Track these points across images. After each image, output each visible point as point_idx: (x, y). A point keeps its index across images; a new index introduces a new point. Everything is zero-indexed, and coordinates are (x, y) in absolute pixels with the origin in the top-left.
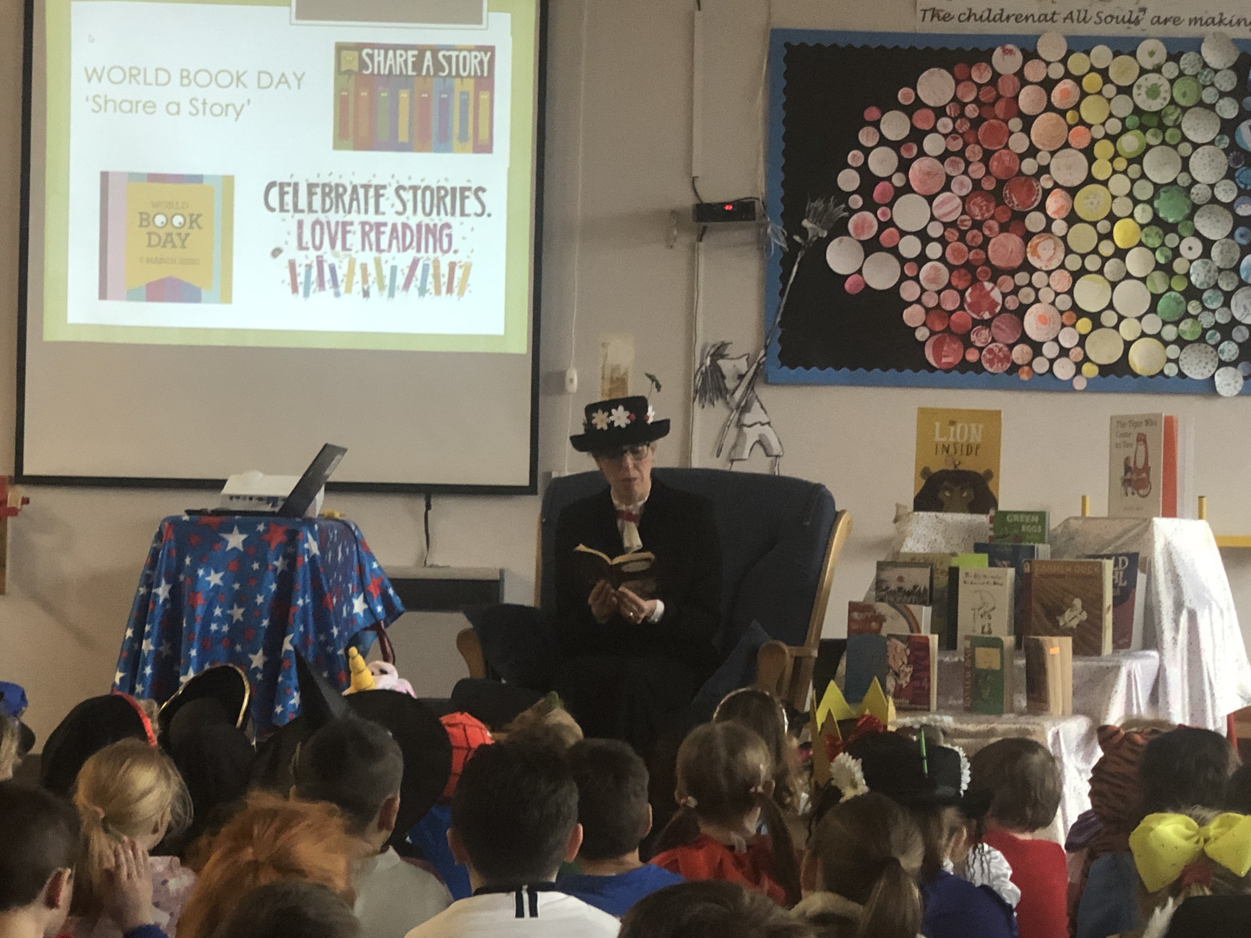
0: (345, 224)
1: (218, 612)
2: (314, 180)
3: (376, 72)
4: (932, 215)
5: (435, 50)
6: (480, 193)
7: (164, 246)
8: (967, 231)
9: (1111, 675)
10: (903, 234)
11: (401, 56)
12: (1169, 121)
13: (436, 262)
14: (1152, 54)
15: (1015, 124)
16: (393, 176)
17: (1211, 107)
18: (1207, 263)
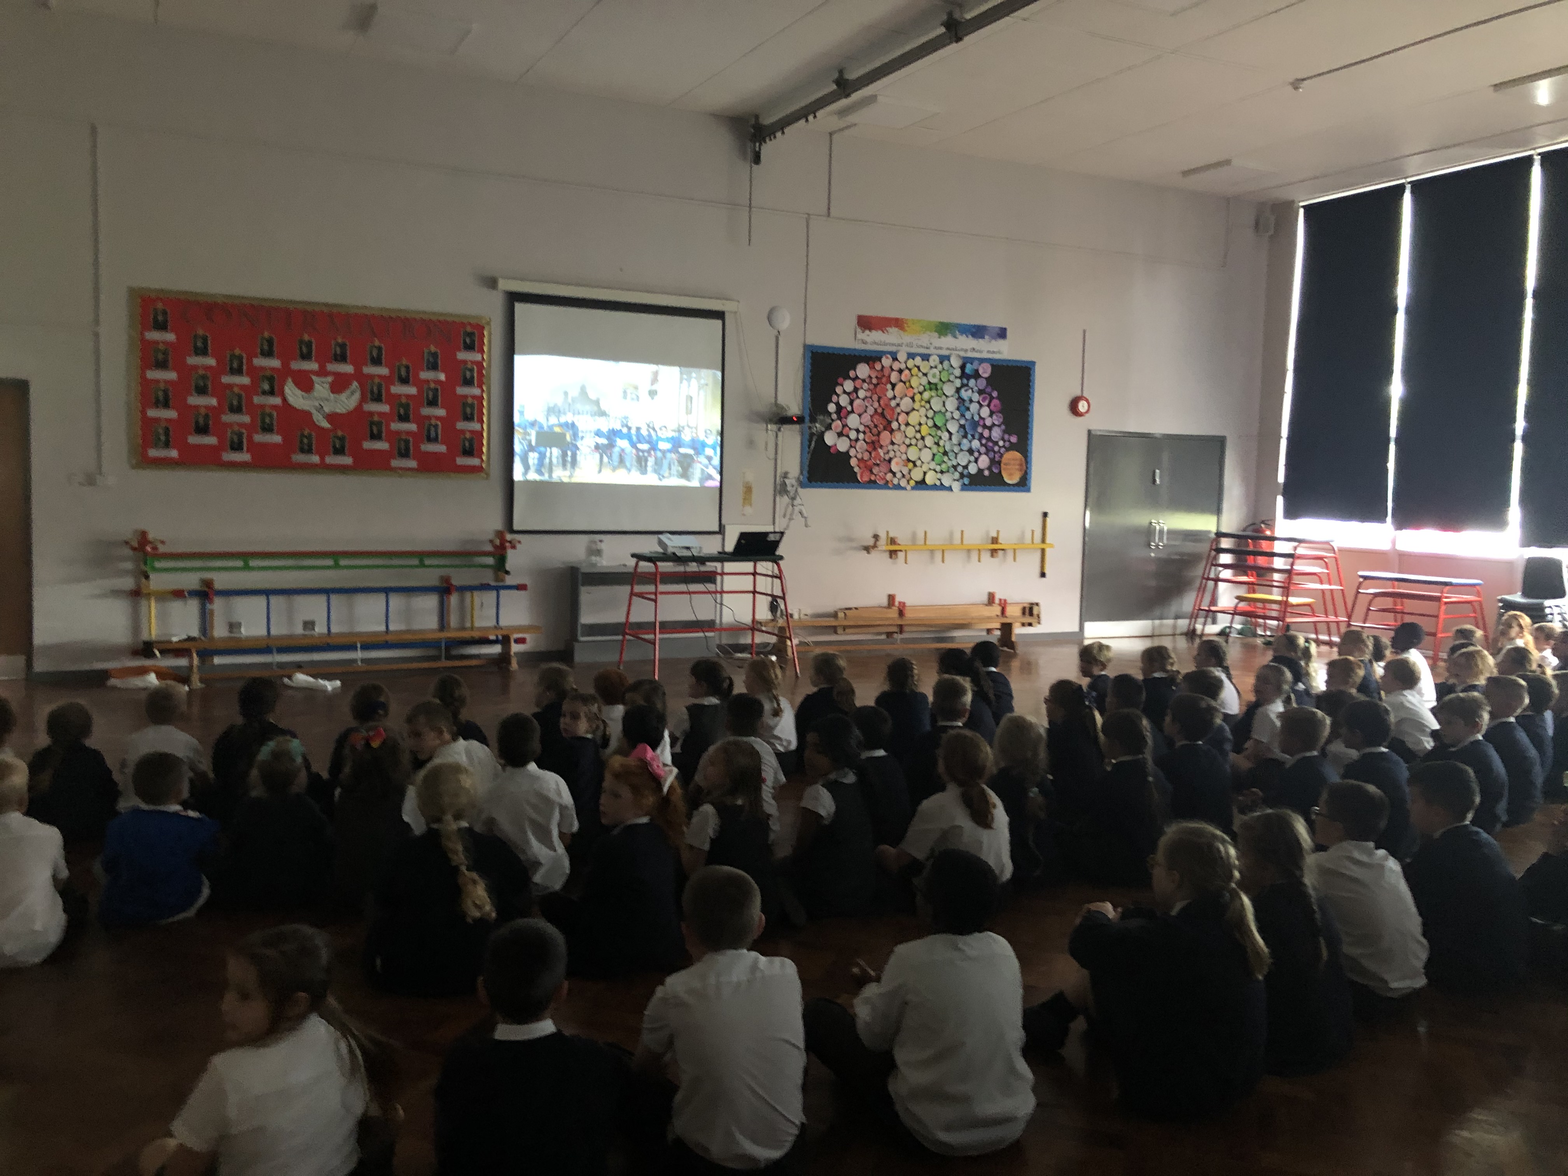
4: (860, 422)
10: (850, 429)
12: (939, 387)
14: (934, 361)
15: (889, 386)
17: (953, 382)
18: (950, 442)
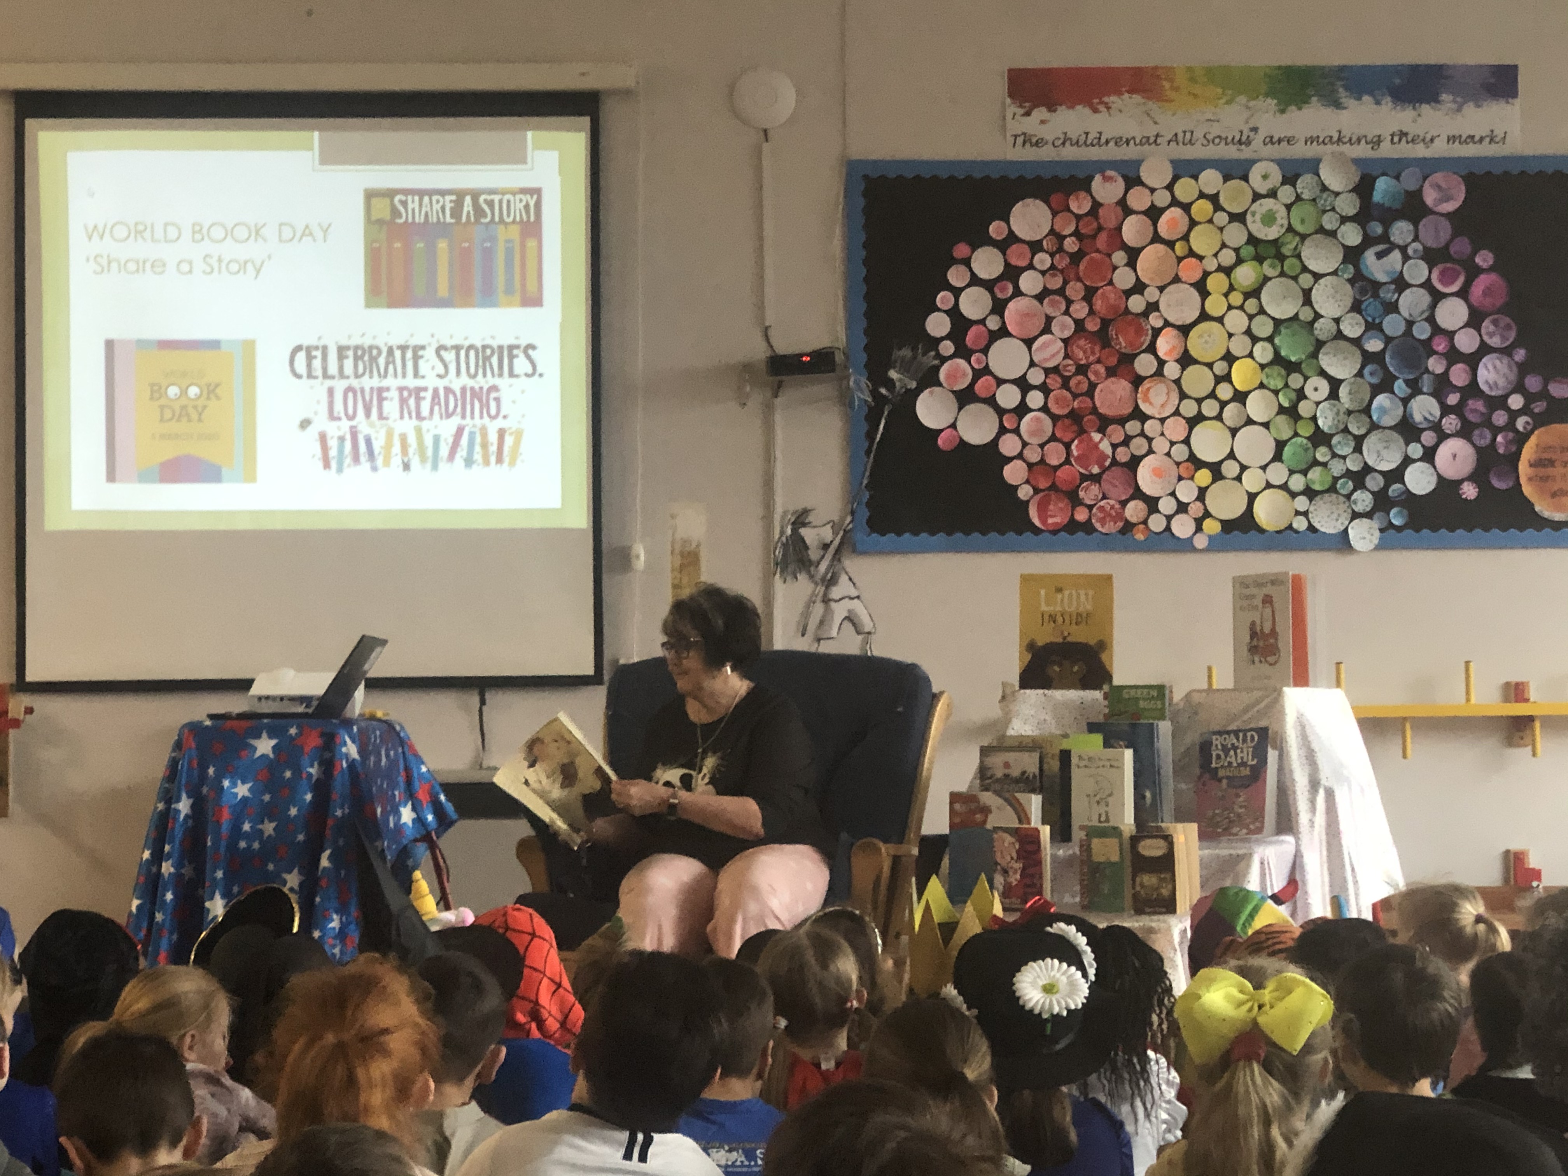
0: (380, 390)
1: (247, 827)
2: (344, 342)
3: (410, 220)
4: (1032, 360)
5: (475, 195)
6: (530, 352)
7: (179, 420)
8: (1070, 378)
9: (1242, 865)
10: (1000, 382)
11: (438, 202)
12: (1287, 250)
13: (484, 431)
14: (1265, 177)
15: (1119, 257)
16: (433, 336)
17: (1333, 234)
18: (1334, 406)
